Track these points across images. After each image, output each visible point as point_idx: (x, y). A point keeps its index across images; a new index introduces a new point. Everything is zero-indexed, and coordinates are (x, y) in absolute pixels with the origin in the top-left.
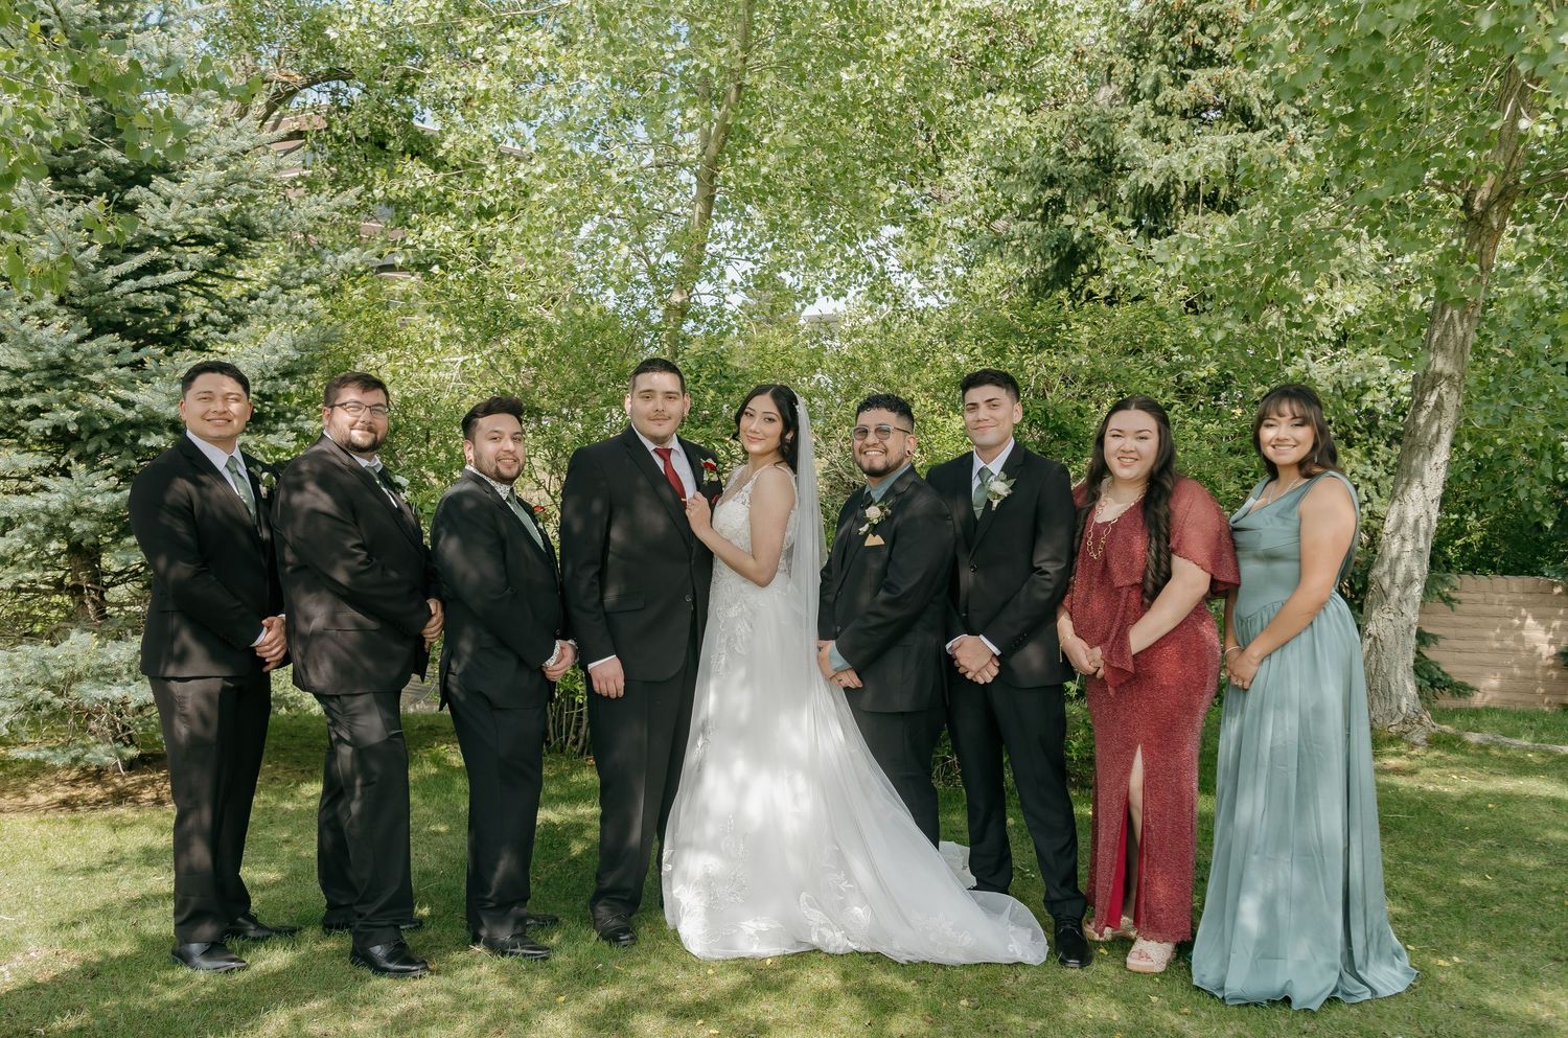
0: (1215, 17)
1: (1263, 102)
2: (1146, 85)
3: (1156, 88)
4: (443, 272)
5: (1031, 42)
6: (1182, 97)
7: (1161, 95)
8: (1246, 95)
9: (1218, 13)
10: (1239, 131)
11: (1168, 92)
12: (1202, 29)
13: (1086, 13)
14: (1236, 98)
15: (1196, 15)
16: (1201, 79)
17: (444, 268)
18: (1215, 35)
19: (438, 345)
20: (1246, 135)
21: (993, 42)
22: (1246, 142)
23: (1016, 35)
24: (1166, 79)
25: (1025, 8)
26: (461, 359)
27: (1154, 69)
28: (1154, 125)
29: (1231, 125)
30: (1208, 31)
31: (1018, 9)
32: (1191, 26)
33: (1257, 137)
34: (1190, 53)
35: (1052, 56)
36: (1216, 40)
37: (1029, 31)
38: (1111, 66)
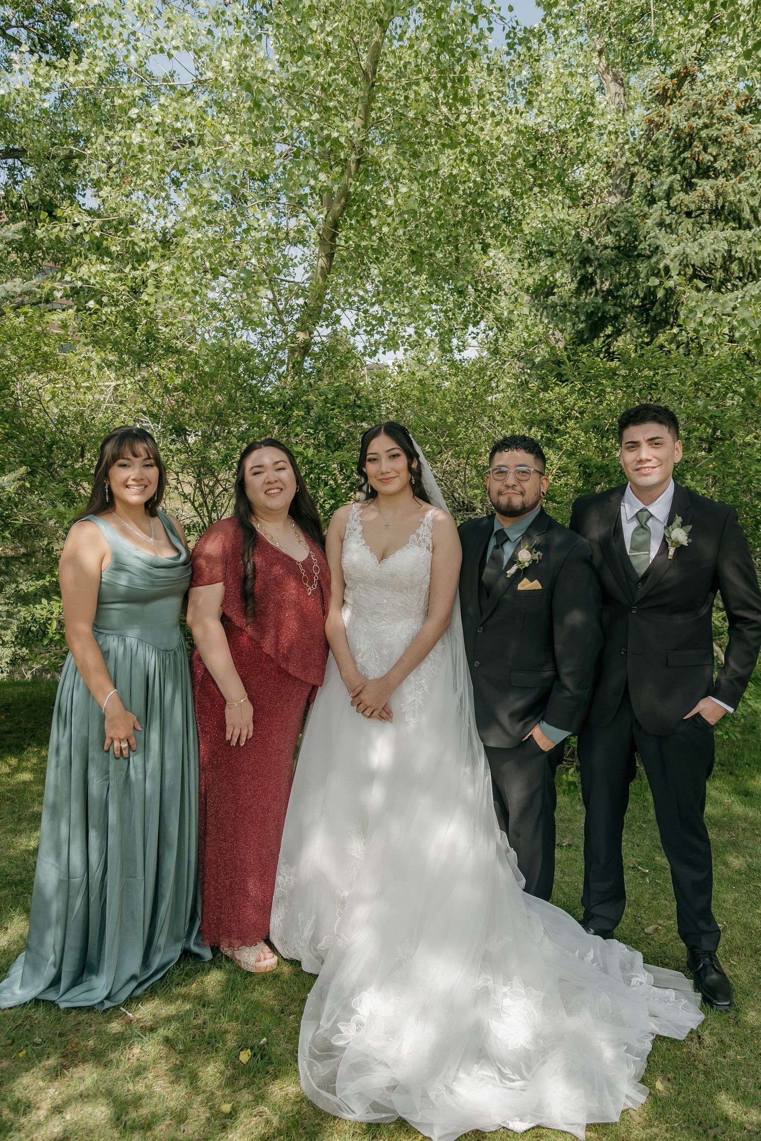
0: (715, 141)
1: (751, 208)
2: (659, 191)
3: (668, 195)
4: (98, 306)
5: (572, 153)
6: (690, 199)
7: (674, 198)
8: (740, 201)
9: (717, 137)
10: (734, 229)
11: (679, 197)
12: (705, 149)
13: (616, 133)
14: (731, 203)
15: (700, 138)
16: (705, 186)
17: (100, 302)
18: (714, 154)
19: (94, 372)
20: (740, 232)
21: (541, 154)
22: (739, 238)
23: (558, 148)
24: (677, 186)
25: (568, 126)
26: (114, 384)
27: (667, 179)
28: (668, 222)
29: (726, 224)
30: (709, 151)
31: (562, 127)
32: (697, 146)
33: (749, 234)
34: (694, 168)
35: (587, 165)
36: (716, 158)
37: (570, 145)
38: (633, 175)
